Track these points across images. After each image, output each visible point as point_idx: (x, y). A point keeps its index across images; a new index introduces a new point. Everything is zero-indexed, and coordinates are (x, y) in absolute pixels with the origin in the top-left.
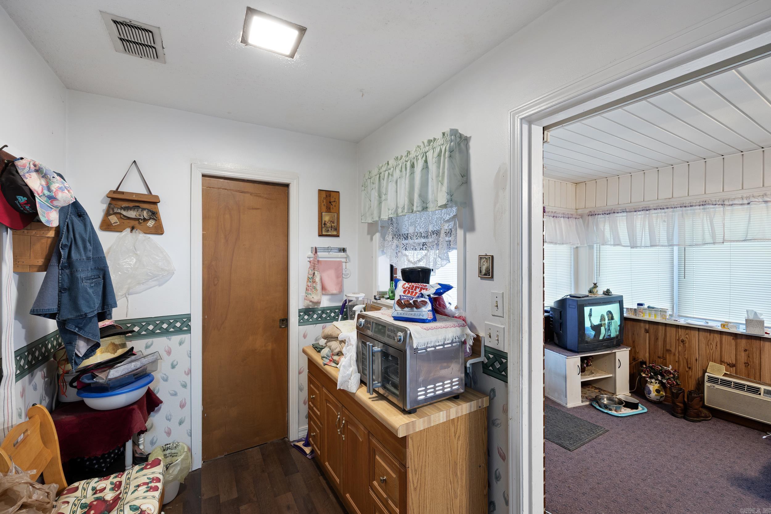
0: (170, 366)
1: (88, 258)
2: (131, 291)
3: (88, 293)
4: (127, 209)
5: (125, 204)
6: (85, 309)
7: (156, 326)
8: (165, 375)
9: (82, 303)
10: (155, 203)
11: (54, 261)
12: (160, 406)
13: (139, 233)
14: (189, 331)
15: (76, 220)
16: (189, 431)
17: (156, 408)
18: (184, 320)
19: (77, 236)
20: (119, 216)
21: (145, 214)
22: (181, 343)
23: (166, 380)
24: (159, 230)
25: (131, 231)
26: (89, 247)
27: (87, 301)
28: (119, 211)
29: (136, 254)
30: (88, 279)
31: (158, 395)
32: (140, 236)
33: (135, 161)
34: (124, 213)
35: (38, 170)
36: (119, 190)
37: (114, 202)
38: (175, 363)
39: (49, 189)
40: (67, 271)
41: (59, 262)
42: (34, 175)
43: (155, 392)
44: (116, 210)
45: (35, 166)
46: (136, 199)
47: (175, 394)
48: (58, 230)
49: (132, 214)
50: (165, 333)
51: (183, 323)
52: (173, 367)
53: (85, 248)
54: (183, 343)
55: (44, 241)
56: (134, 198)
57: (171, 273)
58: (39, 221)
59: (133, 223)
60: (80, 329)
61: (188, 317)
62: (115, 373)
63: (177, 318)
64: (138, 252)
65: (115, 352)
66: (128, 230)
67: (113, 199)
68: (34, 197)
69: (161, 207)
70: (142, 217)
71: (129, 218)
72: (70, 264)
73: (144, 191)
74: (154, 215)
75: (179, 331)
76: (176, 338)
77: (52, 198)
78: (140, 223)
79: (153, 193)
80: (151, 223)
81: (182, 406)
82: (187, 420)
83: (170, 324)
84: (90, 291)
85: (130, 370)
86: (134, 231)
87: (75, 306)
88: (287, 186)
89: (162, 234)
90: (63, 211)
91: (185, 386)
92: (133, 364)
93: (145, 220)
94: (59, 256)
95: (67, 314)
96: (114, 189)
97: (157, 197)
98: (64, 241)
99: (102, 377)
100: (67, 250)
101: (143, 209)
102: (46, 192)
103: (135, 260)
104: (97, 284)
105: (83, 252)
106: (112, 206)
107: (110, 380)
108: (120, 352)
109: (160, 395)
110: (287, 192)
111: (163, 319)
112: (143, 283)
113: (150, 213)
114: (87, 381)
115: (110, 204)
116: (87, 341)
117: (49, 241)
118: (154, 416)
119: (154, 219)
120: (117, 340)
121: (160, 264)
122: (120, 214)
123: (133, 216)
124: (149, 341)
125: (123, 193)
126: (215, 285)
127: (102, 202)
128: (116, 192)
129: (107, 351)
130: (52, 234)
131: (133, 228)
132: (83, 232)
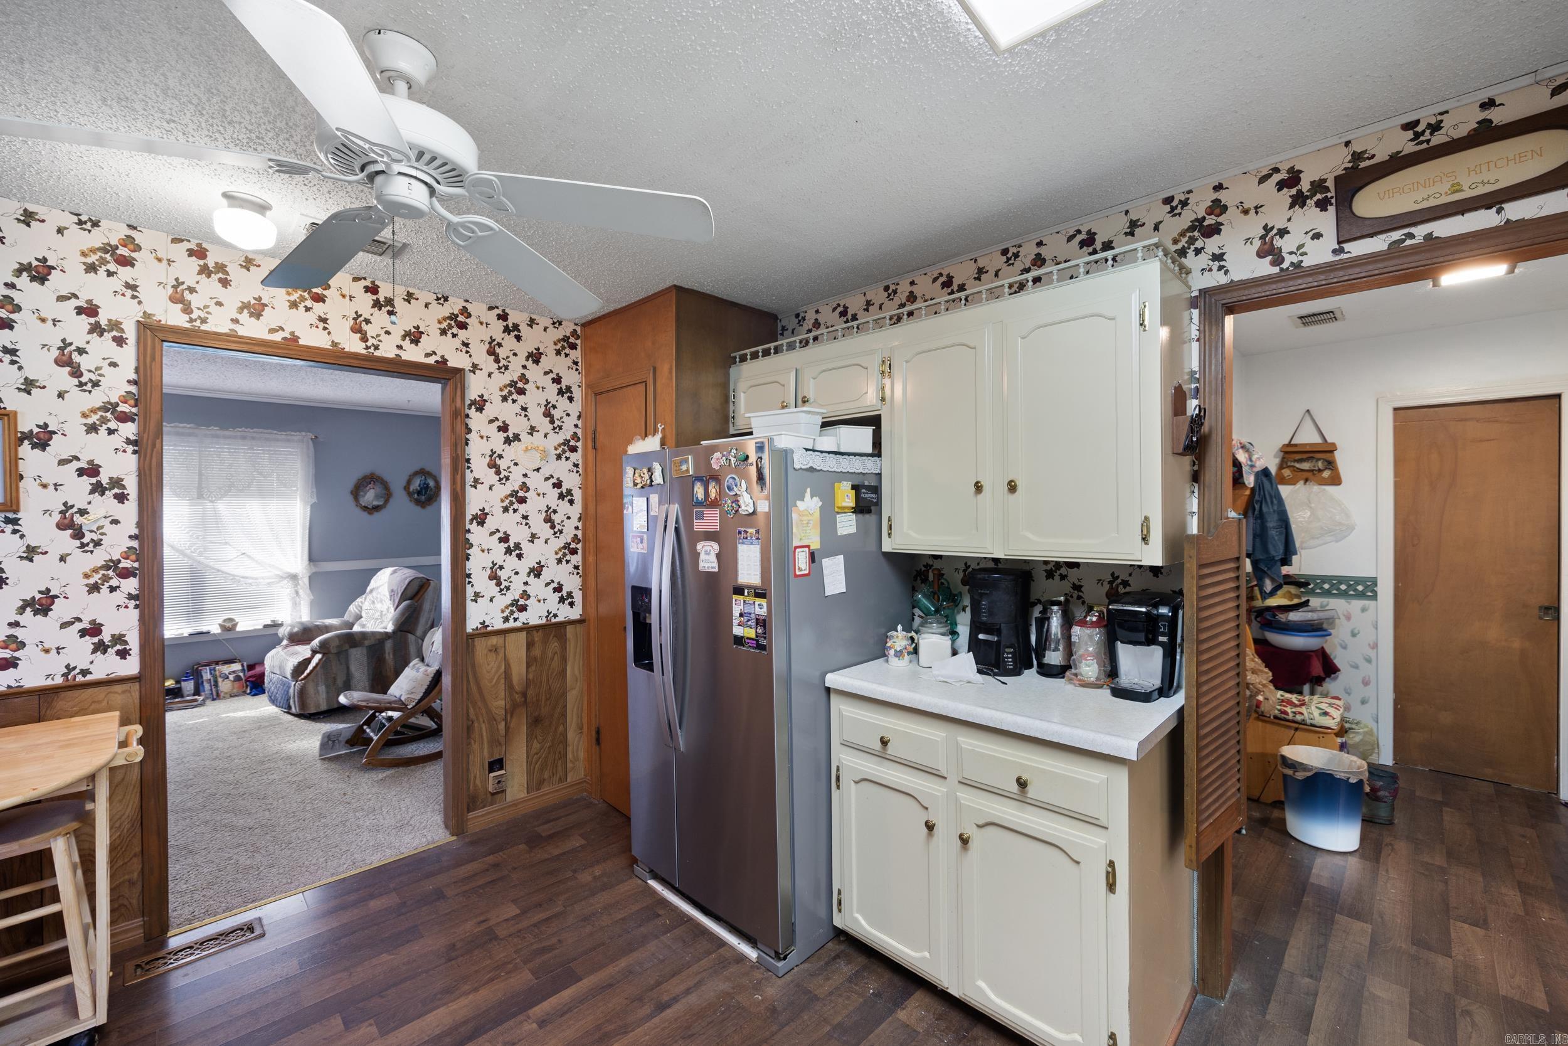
0: (1349, 634)
1: (1274, 511)
2: (1304, 545)
3: (1274, 540)
4: (1301, 461)
5: (1298, 457)
6: (1273, 553)
7: (1332, 585)
8: (1343, 641)
9: (1270, 547)
10: (1332, 452)
11: (1250, 514)
12: (1337, 674)
13: (1314, 485)
14: (1375, 597)
15: (1264, 479)
16: (1375, 716)
17: (1333, 676)
18: (1369, 584)
19: (1266, 493)
20: (1292, 469)
21: (1320, 464)
22: (1364, 610)
23: (1345, 647)
24: (1336, 480)
25: (1305, 483)
26: (1275, 502)
27: (1274, 546)
28: (1292, 464)
29: (1311, 507)
30: (1274, 528)
31: (1335, 661)
32: (1316, 488)
33: (1308, 410)
34: (1298, 465)
35: (1243, 447)
36: (1292, 443)
37: (1287, 456)
38: (1356, 631)
39: (1251, 460)
40: (1259, 521)
41: (1254, 514)
42: (1241, 451)
43: (1332, 657)
44: (1289, 464)
45: (1241, 443)
46: (1310, 450)
47: (1356, 667)
48: (1253, 489)
49: (1306, 466)
50: (1344, 594)
51: (1366, 587)
52: (1354, 635)
53: (1272, 502)
54: (1367, 610)
55: (1243, 498)
56: (1308, 449)
57: (1351, 528)
58: (1244, 483)
59: (1306, 475)
60: (1269, 569)
61: (1374, 581)
62: (1294, 616)
63: (1359, 580)
64: (1313, 505)
65: (1292, 600)
66: (1302, 482)
67: (1286, 453)
68: (1241, 467)
69: (1338, 455)
70: (1317, 468)
71: (1302, 470)
72: (1261, 517)
73: (1319, 440)
74: (1331, 464)
75: (1361, 595)
76: (1357, 604)
77: (1252, 466)
78: (1314, 474)
79: (1329, 441)
80: (1326, 474)
81: (1366, 683)
82: (1372, 701)
83: (1349, 586)
84: (1276, 538)
85: (1307, 619)
86: (1307, 483)
87: (1266, 550)
88: (1558, 397)
89: (1340, 484)
90: (1257, 475)
91: (1369, 661)
92: (1310, 614)
93: (1320, 471)
94: (1254, 509)
95: (1259, 555)
96: (1287, 442)
97: (1333, 444)
98: (1257, 498)
99: (1282, 617)
100: (1259, 504)
101: (1318, 460)
102: (1249, 463)
103: (1309, 513)
104: (1281, 533)
105: (1270, 506)
106: (1285, 460)
107: (1290, 621)
108: (1296, 601)
109: (1338, 662)
110: (1558, 405)
111: (1341, 580)
112: (1318, 538)
113: (1326, 463)
114: (1269, 617)
115: (1283, 458)
116: (1273, 580)
117: (1246, 498)
118: (1330, 683)
119: (1330, 469)
120: (1293, 589)
121: (1338, 517)
122: (1294, 466)
123: (1307, 468)
124: (1325, 600)
125: (1296, 445)
126: (1413, 546)
127: (1275, 456)
128: (1289, 445)
129: (1284, 596)
130: (1248, 492)
131: (1306, 480)
132: (1270, 489)
